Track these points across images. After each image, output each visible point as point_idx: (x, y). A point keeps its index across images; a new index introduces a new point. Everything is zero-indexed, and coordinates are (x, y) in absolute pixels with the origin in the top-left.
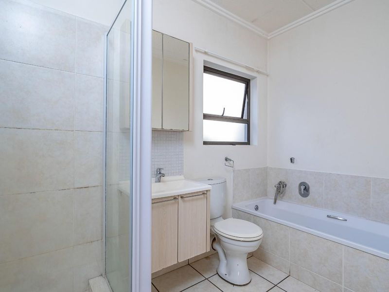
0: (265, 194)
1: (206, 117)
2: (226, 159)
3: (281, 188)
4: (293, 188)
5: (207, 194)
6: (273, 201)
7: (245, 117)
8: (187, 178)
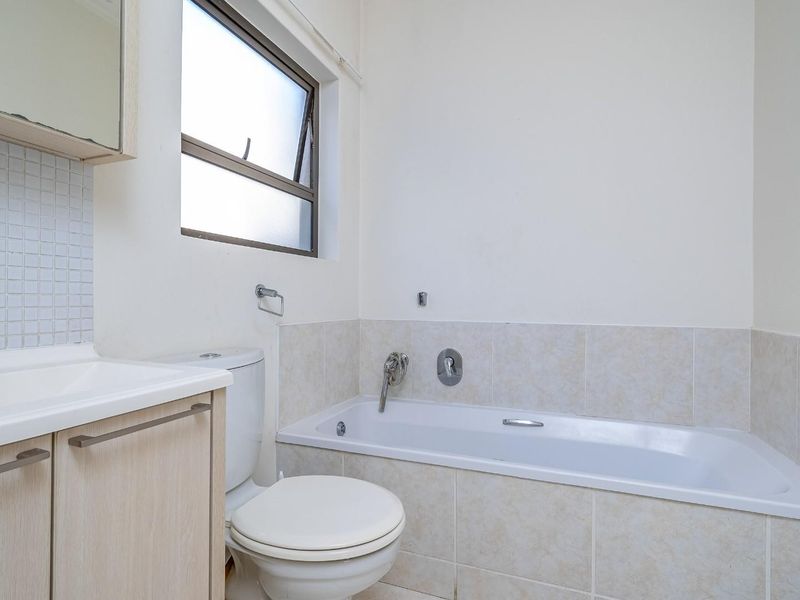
0: (354, 390)
1: (190, 146)
2: (261, 292)
3: (396, 369)
4: (423, 367)
5: (210, 407)
6: (378, 403)
7: (304, 181)
8: (103, 354)
